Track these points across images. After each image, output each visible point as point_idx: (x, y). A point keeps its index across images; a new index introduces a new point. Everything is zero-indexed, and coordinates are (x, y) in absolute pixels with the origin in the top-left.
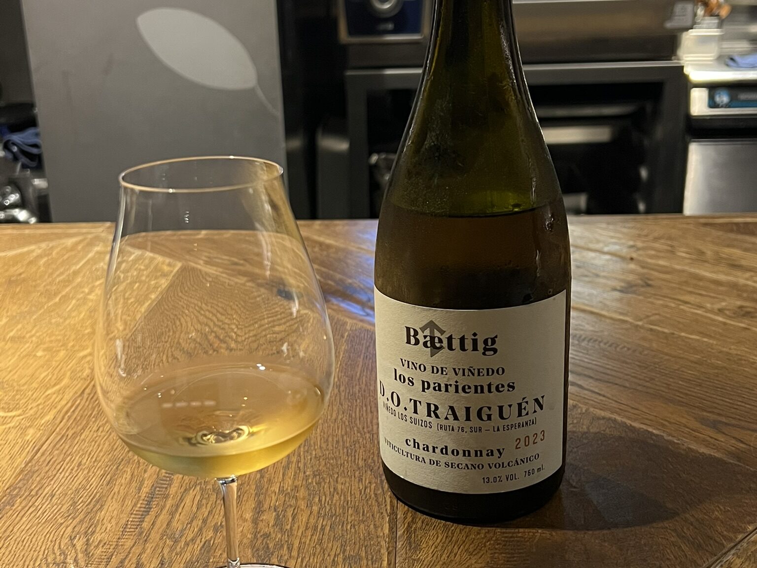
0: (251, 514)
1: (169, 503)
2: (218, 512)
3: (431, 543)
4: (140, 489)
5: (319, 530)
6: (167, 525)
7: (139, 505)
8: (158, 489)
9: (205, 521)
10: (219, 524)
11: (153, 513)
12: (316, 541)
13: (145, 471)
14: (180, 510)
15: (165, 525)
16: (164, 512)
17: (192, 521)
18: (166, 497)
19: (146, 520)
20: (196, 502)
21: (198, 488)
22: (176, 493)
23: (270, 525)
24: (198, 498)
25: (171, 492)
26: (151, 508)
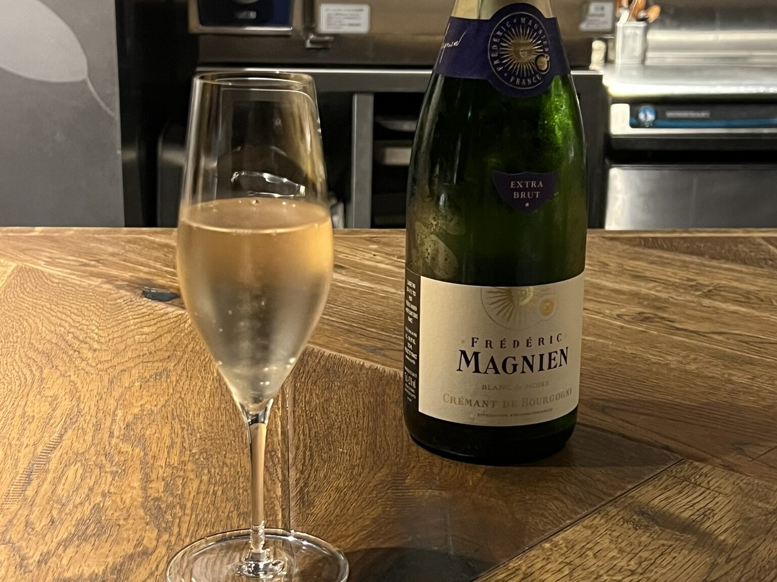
0: (139, 484)
1: (50, 476)
2: (103, 482)
3: (323, 501)
4: (16, 466)
5: (211, 493)
6: (52, 492)
7: (18, 478)
8: (35, 465)
9: (91, 489)
10: (107, 491)
11: (35, 483)
12: (209, 502)
13: (19, 451)
14: (63, 481)
15: (49, 494)
16: (47, 483)
17: (77, 489)
18: (47, 471)
19: (28, 489)
20: (79, 475)
21: (79, 464)
22: (56, 468)
23: (160, 492)
24: (80, 471)
25: (50, 468)
26: (31, 480)
